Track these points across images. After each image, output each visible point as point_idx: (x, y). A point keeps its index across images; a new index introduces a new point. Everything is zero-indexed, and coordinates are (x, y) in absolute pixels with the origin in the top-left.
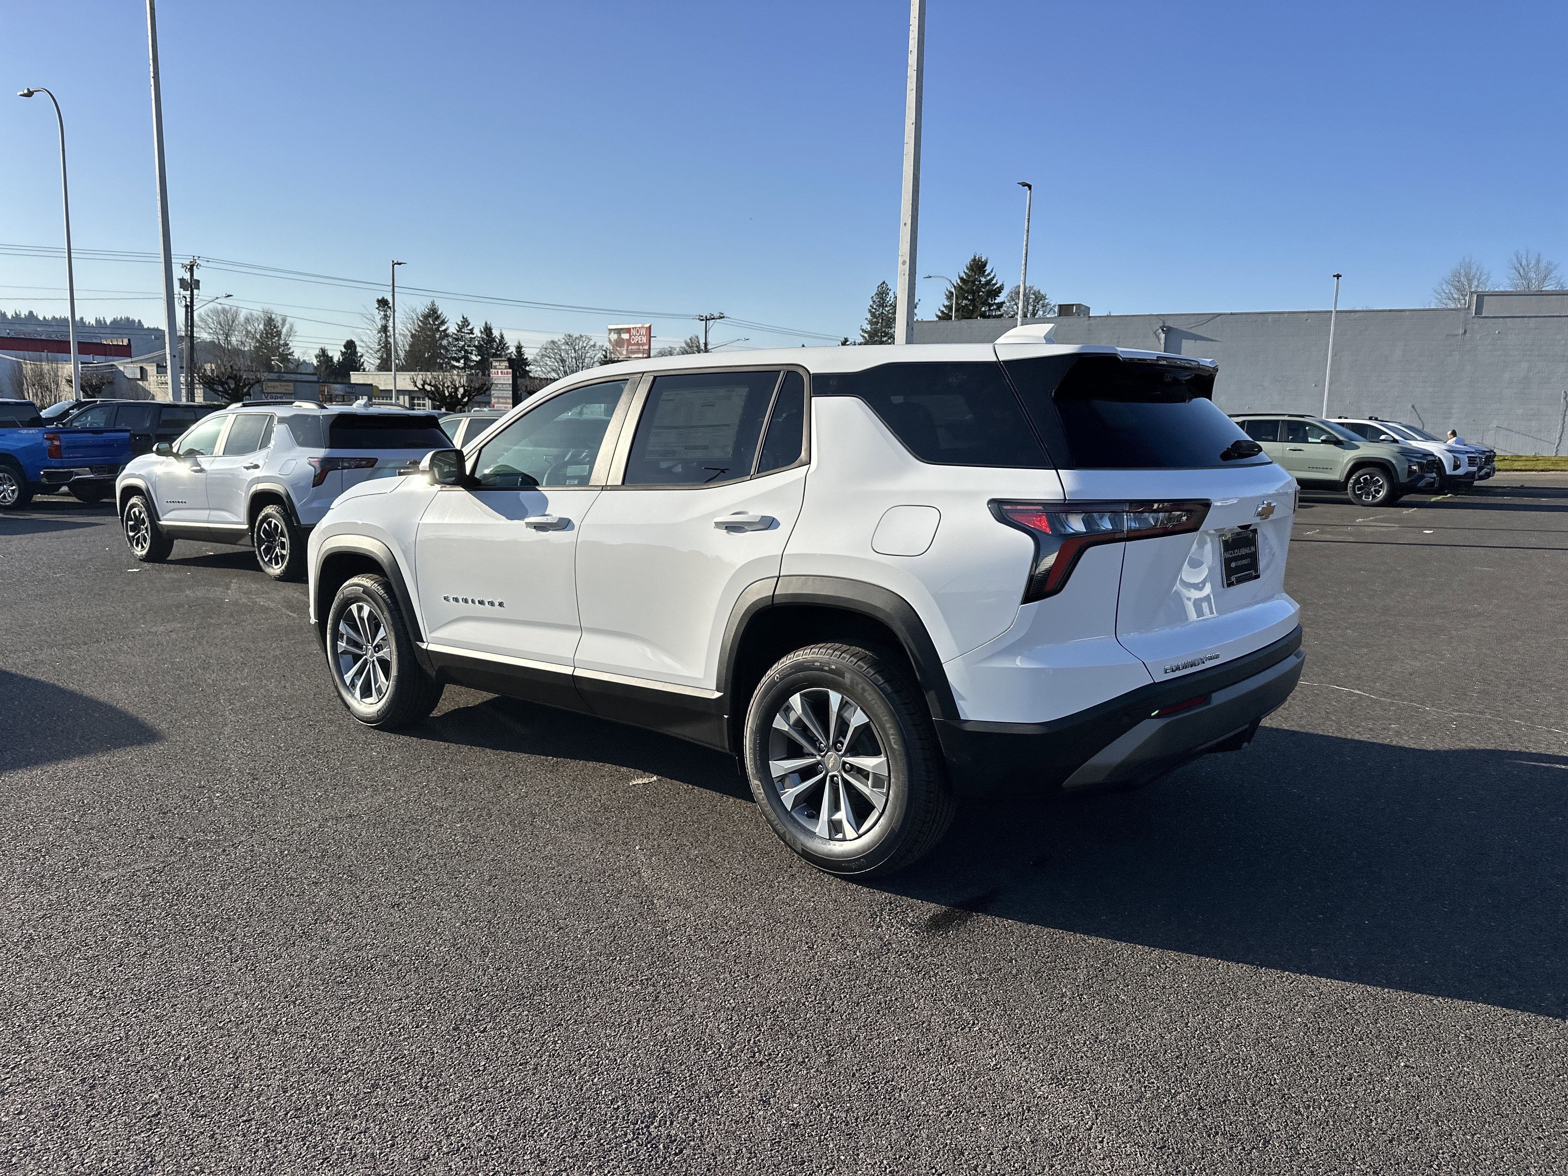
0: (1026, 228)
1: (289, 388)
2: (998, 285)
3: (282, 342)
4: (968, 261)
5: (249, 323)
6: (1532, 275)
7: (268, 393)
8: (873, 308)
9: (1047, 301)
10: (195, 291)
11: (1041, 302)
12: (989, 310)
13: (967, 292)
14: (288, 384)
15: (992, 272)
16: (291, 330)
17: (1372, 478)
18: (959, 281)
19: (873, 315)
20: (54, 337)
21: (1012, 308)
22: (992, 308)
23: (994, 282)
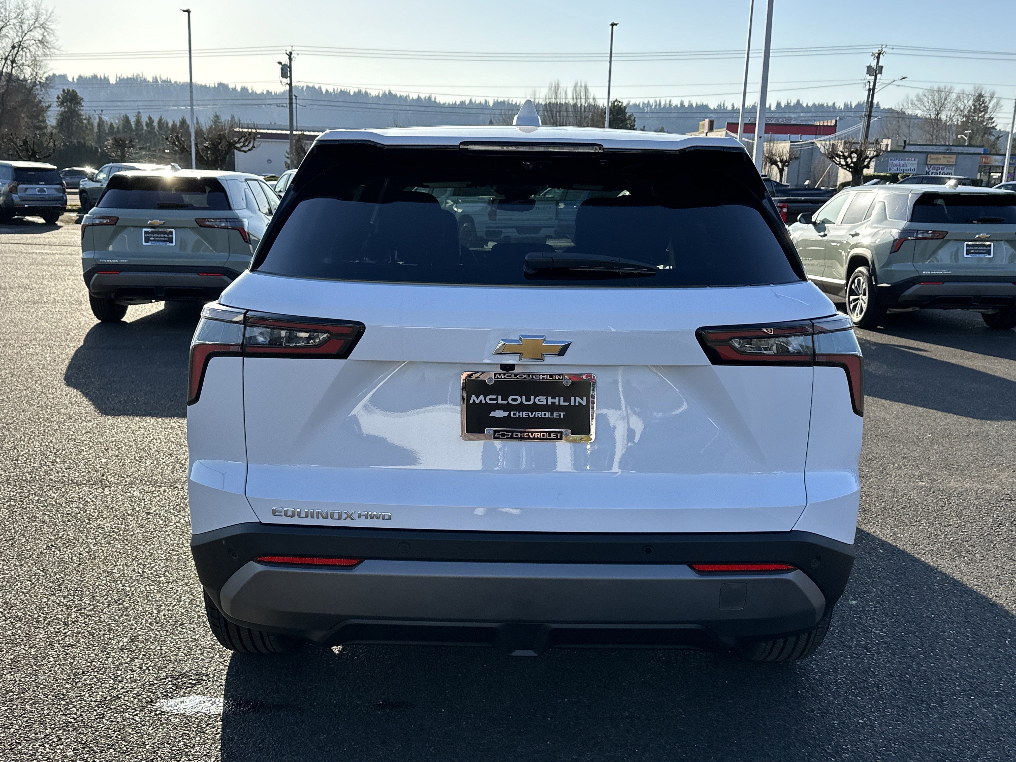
1: (951, 160)
3: (987, 116)
5: (960, 100)
7: (931, 165)
10: (879, 76)
14: (951, 156)
16: (997, 104)
20: (780, 121)
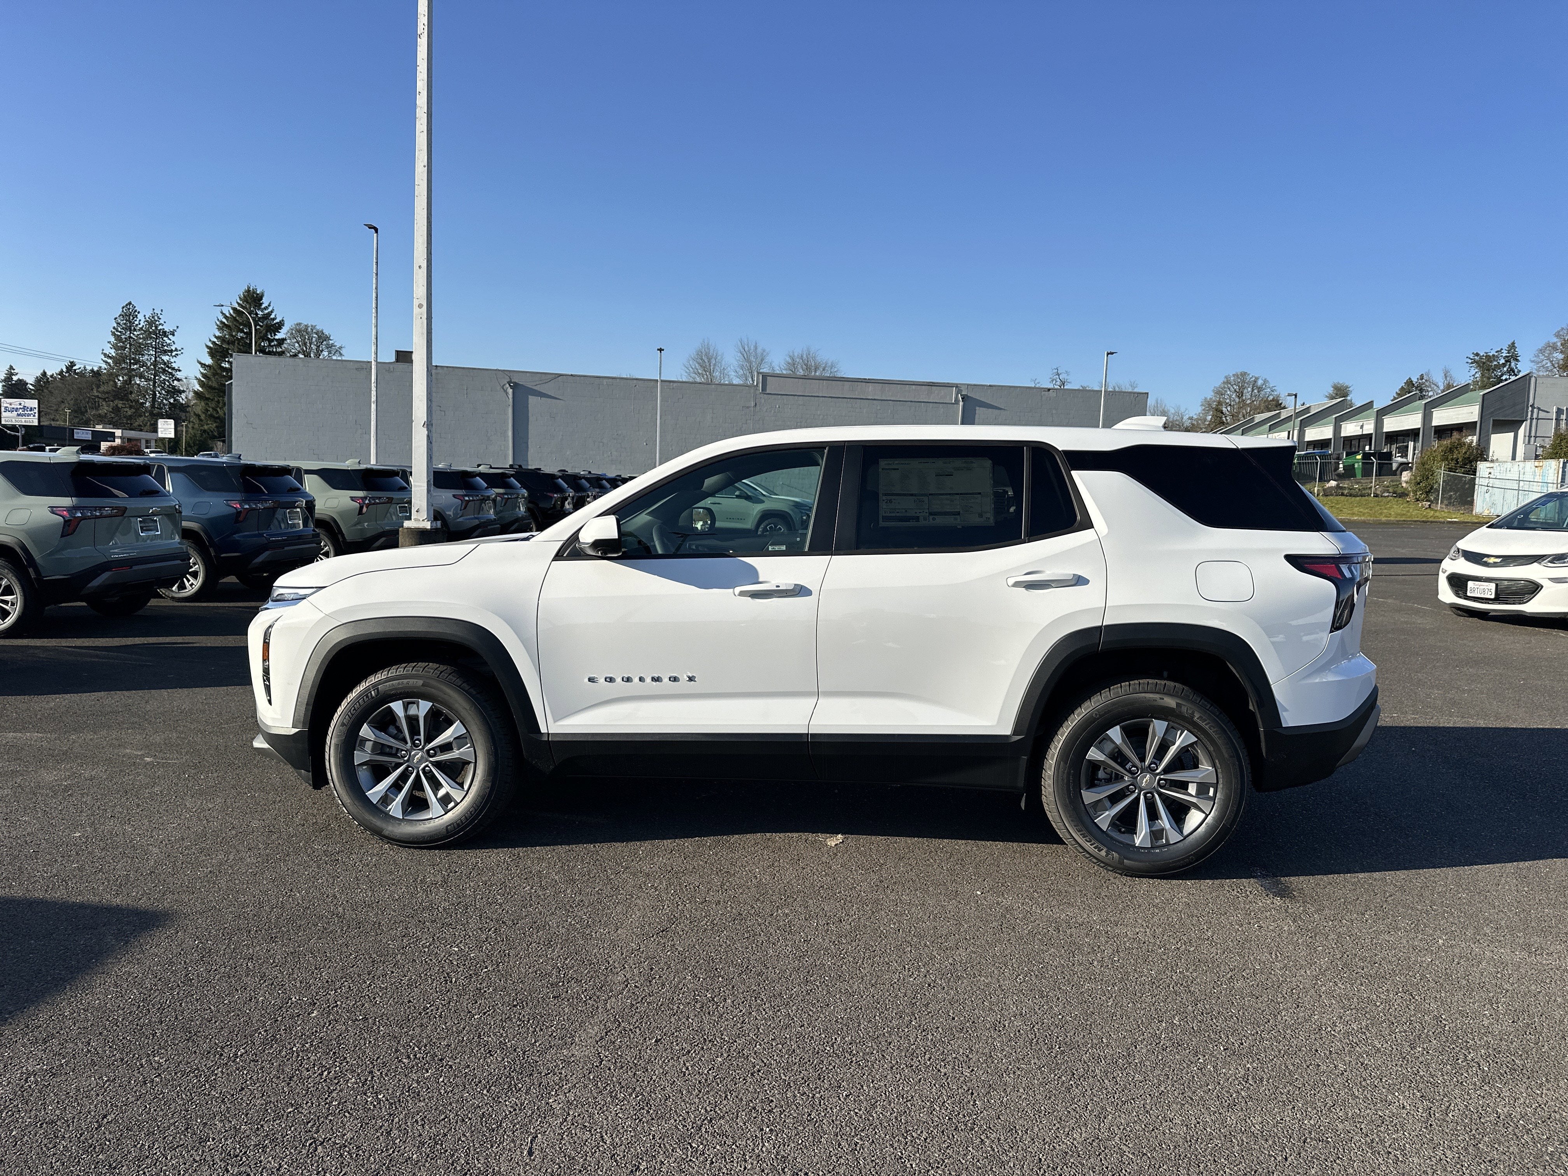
0: (375, 271)
2: (277, 321)
4: (241, 292)
6: (753, 359)
8: (117, 331)
9: (331, 342)
11: (325, 343)
12: (270, 345)
13: (241, 324)
15: (269, 305)
17: (776, 527)
18: (231, 312)
19: (118, 338)
21: (294, 346)
22: (273, 344)
23: (273, 316)
